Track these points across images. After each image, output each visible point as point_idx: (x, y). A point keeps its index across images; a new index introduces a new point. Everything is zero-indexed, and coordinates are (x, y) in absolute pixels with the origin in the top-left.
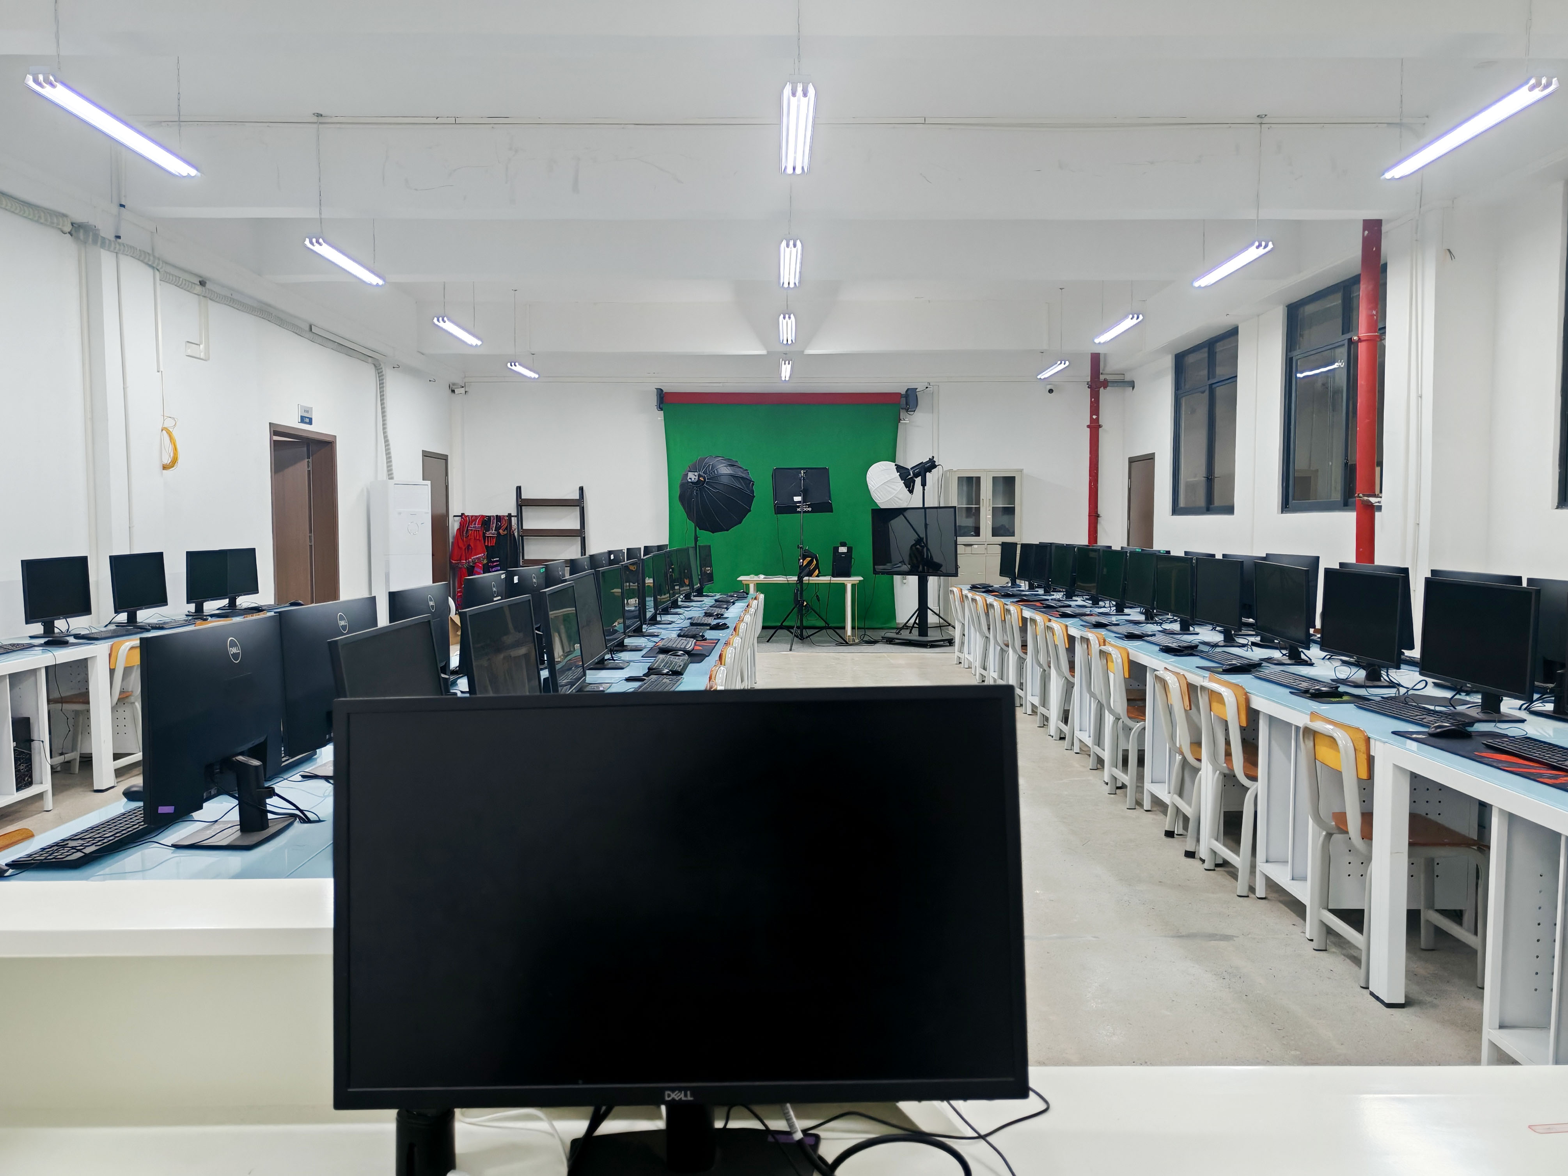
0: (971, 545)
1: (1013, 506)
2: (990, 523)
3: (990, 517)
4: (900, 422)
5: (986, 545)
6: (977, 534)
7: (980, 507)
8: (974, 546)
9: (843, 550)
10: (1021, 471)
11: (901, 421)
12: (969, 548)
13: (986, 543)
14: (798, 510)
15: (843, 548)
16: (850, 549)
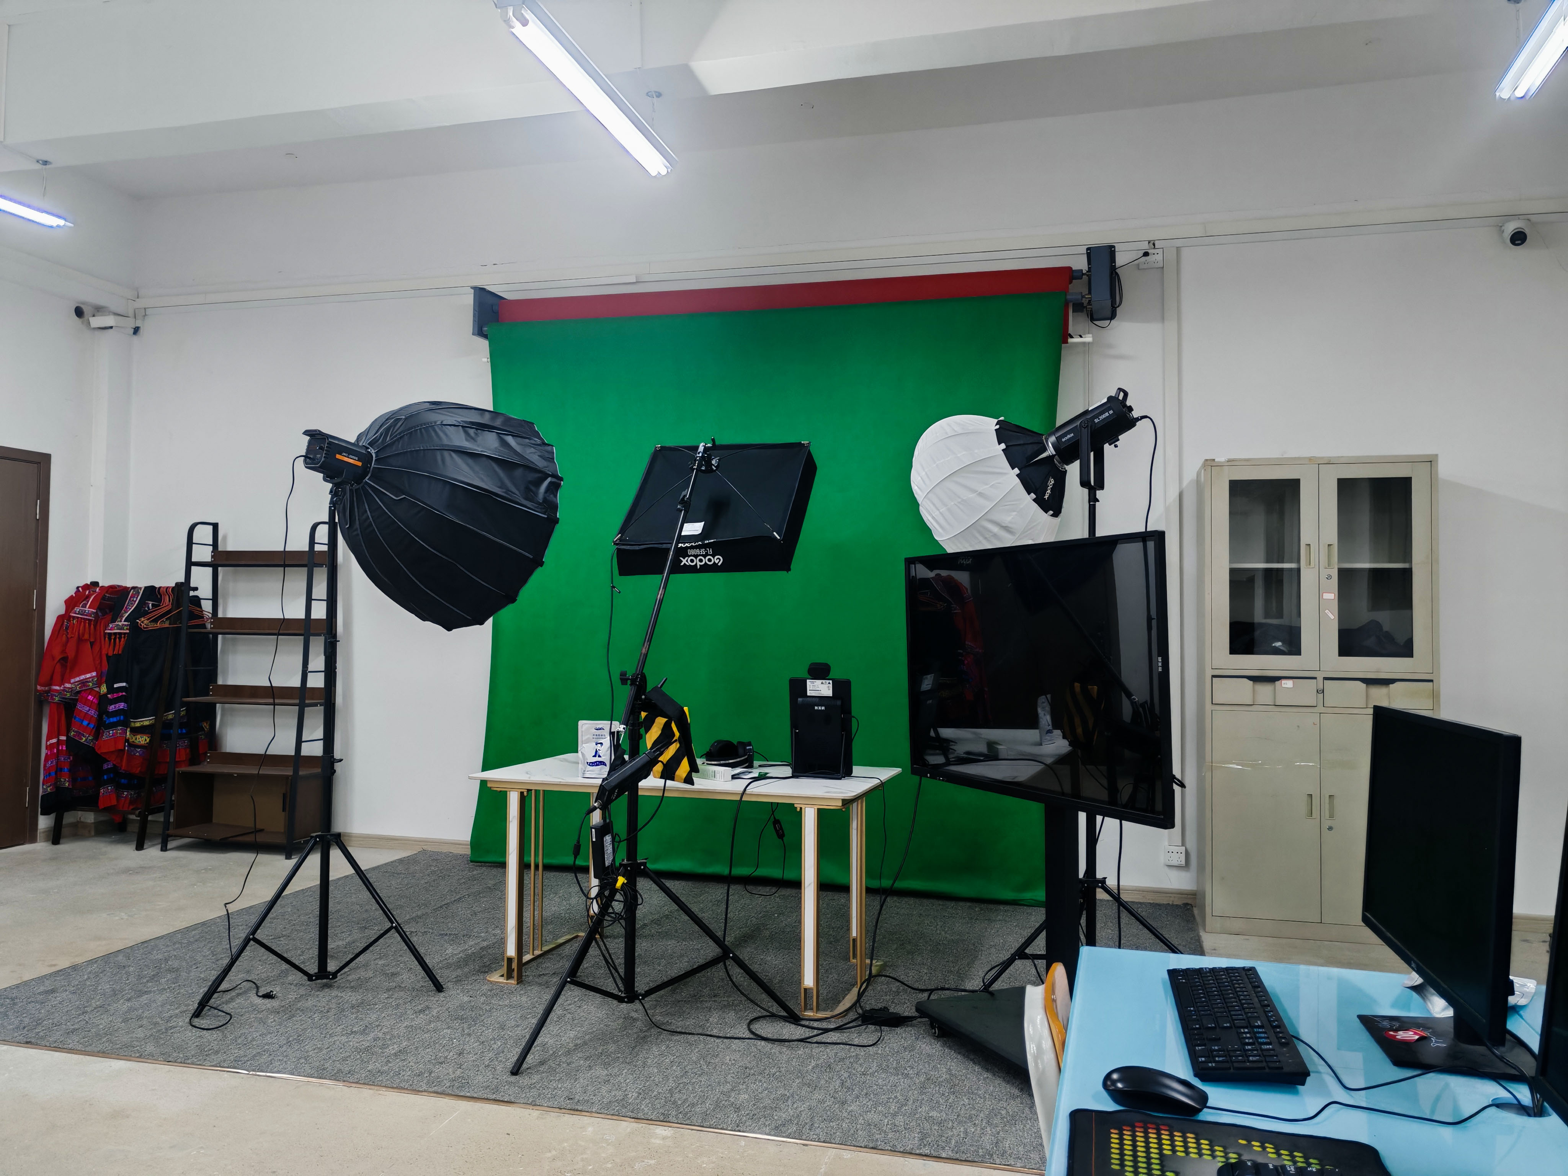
0: (1272, 680)
1: (1406, 566)
2: (1332, 616)
3: (1331, 596)
4: (1066, 342)
5: (1320, 679)
6: (1293, 647)
7: (1299, 570)
8: (1284, 681)
9: (820, 688)
10: (1431, 461)
11: (1070, 340)
12: (1265, 690)
13: (1320, 676)
14: (684, 561)
15: (818, 682)
16: (842, 688)
